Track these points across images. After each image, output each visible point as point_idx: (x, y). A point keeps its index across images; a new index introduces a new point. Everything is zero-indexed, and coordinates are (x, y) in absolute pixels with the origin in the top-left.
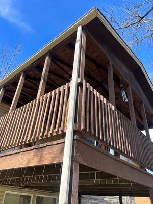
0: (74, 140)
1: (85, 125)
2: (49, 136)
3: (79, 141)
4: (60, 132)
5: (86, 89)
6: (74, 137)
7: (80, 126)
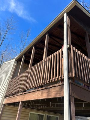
0: (69, 83)
1: (75, 74)
2: (53, 81)
3: (72, 84)
4: (60, 79)
5: (74, 51)
6: (69, 82)
7: (72, 75)
